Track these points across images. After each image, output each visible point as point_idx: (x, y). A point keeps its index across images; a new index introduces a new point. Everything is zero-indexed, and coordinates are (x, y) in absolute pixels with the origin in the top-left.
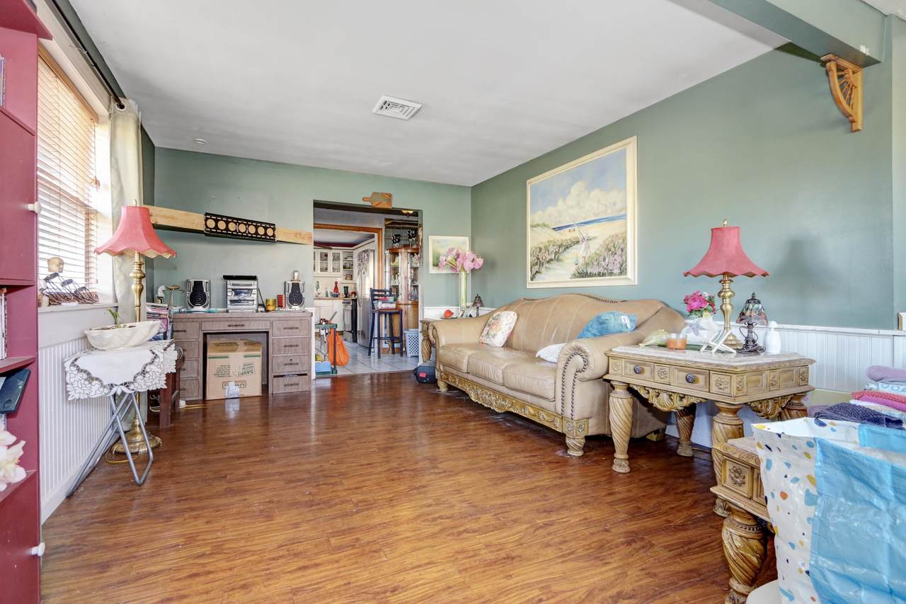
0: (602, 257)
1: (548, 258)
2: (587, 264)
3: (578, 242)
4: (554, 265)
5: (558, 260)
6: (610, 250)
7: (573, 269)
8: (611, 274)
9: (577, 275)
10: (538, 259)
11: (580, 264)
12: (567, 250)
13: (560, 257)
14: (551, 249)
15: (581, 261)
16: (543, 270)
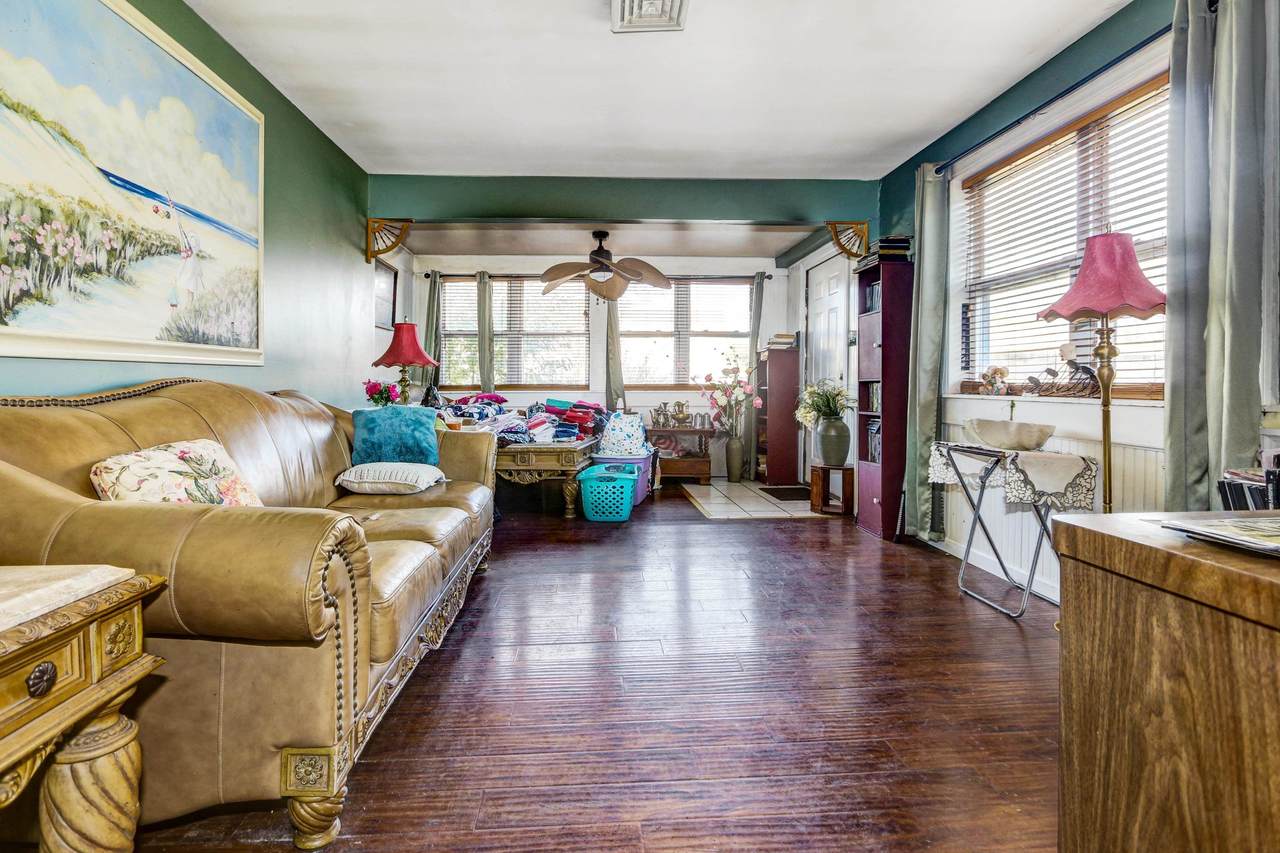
0: (224, 305)
1: (83, 258)
2: (198, 313)
3: (176, 251)
4: (102, 286)
5: (119, 276)
6: (236, 296)
7: (164, 317)
8: (237, 342)
9: (175, 332)
10: (32, 243)
11: (181, 308)
12: (148, 259)
13: (129, 272)
14: (94, 232)
15: (184, 302)
16: (59, 292)
